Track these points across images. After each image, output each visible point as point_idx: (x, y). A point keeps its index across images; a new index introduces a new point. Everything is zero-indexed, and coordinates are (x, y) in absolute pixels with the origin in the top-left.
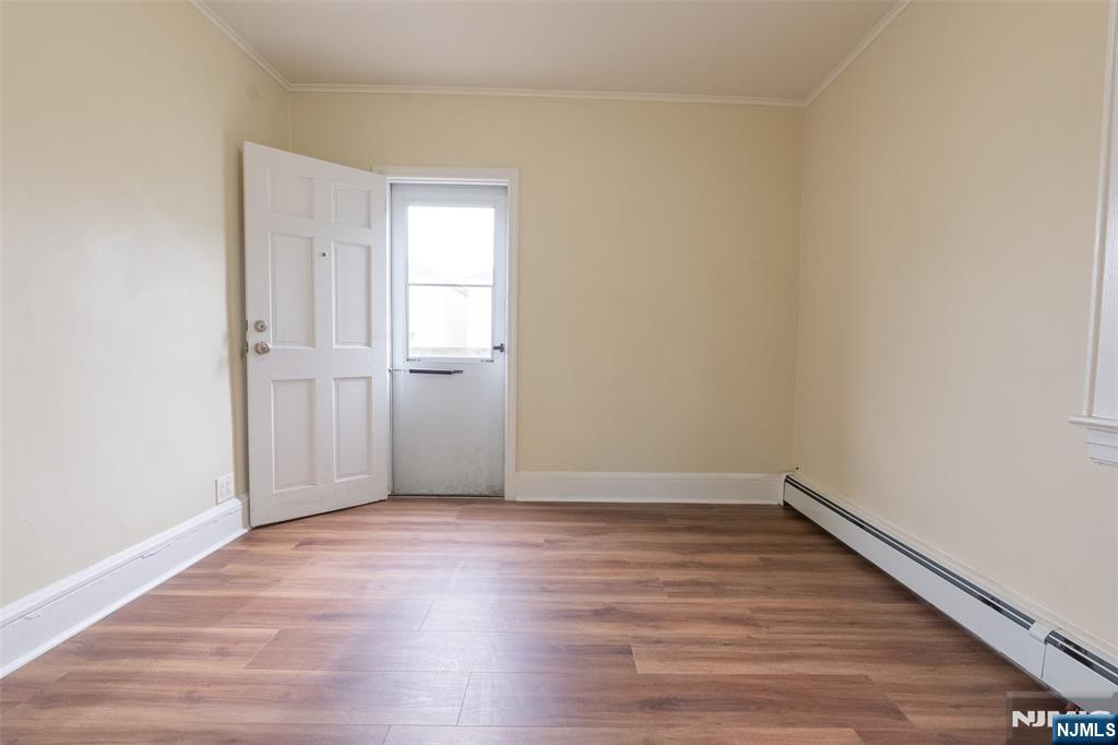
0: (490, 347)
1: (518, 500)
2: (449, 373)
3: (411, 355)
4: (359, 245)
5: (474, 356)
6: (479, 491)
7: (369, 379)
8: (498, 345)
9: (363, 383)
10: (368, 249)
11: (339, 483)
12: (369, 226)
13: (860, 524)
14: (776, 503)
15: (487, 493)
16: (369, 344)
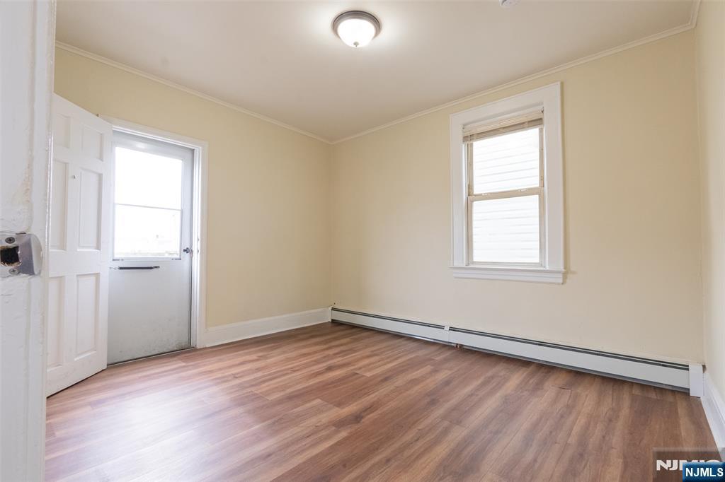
0: (178, 250)
1: (207, 346)
2: (151, 268)
3: (116, 256)
4: (94, 172)
5: (167, 256)
6: (171, 348)
7: (97, 275)
8: (185, 248)
9: (93, 278)
10: (100, 176)
11: (78, 360)
12: (101, 158)
13: (374, 316)
14: (327, 321)
15: (176, 349)
16: (98, 247)
